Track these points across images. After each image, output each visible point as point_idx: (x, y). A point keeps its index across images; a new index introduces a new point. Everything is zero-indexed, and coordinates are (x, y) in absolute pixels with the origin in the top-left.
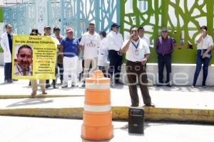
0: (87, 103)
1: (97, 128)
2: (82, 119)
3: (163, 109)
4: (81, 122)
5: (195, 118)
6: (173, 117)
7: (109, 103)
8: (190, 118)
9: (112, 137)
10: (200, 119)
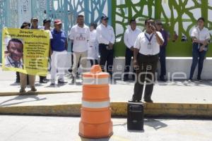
0: (85, 99)
1: (96, 125)
2: (79, 116)
3: (161, 104)
4: (78, 120)
5: (194, 113)
6: (171, 112)
7: (108, 98)
8: (189, 112)
9: (112, 134)
10: (199, 113)
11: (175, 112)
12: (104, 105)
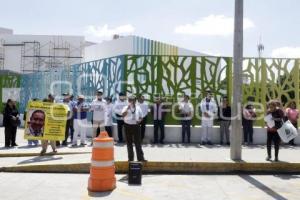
0: (94, 159)
1: (102, 181)
2: (88, 173)
3: (157, 163)
4: (87, 176)
5: (182, 169)
6: (165, 169)
7: (112, 159)
8: (178, 169)
9: (115, 187)
10: (186, 169)
11: (168, 169)
12: (109, 164)
